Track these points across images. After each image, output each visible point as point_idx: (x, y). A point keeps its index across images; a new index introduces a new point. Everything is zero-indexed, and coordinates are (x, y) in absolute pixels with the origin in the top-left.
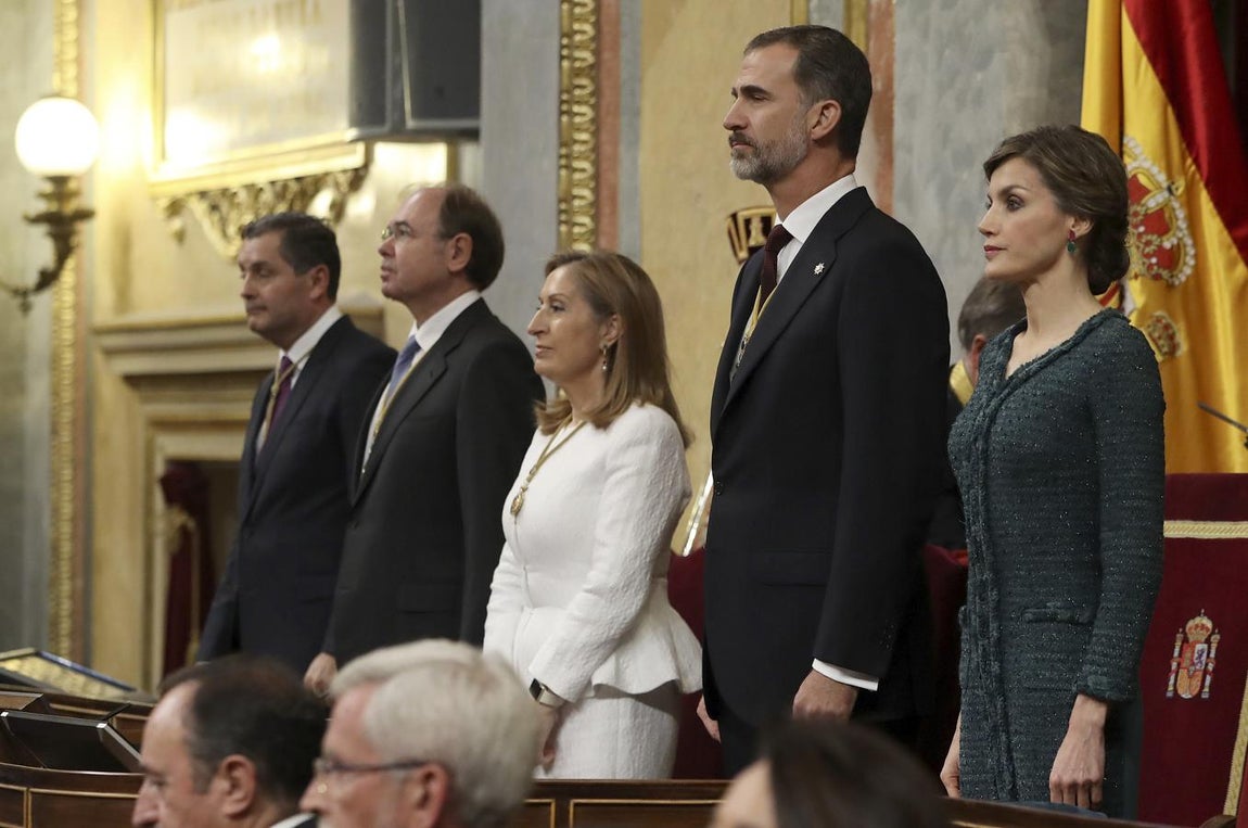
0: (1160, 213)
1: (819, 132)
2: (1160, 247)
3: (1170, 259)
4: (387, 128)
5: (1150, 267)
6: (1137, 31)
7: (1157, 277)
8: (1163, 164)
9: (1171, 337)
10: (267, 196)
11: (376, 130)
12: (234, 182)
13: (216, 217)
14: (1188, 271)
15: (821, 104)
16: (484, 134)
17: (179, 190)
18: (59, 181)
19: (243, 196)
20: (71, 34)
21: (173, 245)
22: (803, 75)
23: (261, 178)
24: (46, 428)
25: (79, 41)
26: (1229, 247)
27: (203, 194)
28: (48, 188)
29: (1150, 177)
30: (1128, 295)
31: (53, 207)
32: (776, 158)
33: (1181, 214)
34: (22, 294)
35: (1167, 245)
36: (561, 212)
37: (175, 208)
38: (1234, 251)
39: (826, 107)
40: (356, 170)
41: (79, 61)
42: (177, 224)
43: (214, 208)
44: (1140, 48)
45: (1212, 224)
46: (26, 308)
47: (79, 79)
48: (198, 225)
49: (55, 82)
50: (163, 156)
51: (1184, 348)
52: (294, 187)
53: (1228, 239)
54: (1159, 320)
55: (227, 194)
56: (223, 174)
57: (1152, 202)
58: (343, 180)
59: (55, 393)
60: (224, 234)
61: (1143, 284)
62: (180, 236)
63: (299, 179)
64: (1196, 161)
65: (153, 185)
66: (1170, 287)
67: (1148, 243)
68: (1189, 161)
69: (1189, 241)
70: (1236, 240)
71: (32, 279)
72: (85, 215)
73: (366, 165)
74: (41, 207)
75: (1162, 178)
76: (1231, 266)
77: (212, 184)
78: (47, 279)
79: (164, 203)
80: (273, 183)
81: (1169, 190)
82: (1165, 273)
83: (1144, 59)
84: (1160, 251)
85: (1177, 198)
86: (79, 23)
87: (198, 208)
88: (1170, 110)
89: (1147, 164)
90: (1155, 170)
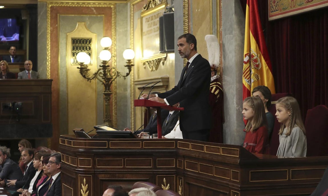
0: (256, 59)
1: (192, 48)
2: (256, 64)
3: (258, 66)
4: (164, 51)
5: (255, 67)
6: (252, 33)
7: (256, 68)
8: (256, 52)
9: (258, 77)
10: (155, 62)
11: (162, 51)
12: (151, 60)
13: (149, 65)
14: (260, 68)
15: (191, 44)
16: (175, 51)
17: (144, 61)
18: (129, 60)
19: (152, 62)
20: (132, 40)
21: (144, 69)
22: (188, 41)
23: (154, 59)
24: (130, 96)
25: (133, 41)
26: (266, 64)
27: (147, 62)
28: (128, 61)
29: (255, 54)
30: (252, 71)
31: (128, 64)
32: (187, 53)
33: (259, 59)
34: (124, 77)
35: (257, 64)
36: (184, 62)
37: (144, 64)
38: (266, 65)
39: (192, 45)
40: (165, 57)
41: (133, 44)
42: (144, 66)
43: (149, 64)
44: (253, 36)
45: (263, 61)
46: (125, 79)
47: (133, 46)
48: (147, 66)
49: (130, 47)
50: (143, 57)
51: (260, 79)
52: (158, 60)
53: (266, 63)
54: (256, 75)
55: (150, 62)
56: (150, 59)
57: (255, 58)
58: (164, 59)
59: (131, 91)
60: (150, 68)
61: (254, 70)
62: (145, 68)
63: (158, 59)
64: (261, 52)
65: (142, 61)
66: (258, 70)
67: (254, 64)
68: (260, 52)
69: (260, 63)
70: (267, 63)
71: (126, 75)
72: (133, 65)
73: (166, 57)
74: (127, 64)
75: (256, 54)
76: (266, 67)
77: (148, 60)
78: (128, 74)
79: (143, 63)
80: (155, 60)
81: (257, 56)
82: (257, 68)
83: (253, 37)
84: (256, 65)
85: (258, 57)
86: (133, 38)
87: (147, 64)
88: (257, 44)
89: (254, 52)
90: (255, 53)
